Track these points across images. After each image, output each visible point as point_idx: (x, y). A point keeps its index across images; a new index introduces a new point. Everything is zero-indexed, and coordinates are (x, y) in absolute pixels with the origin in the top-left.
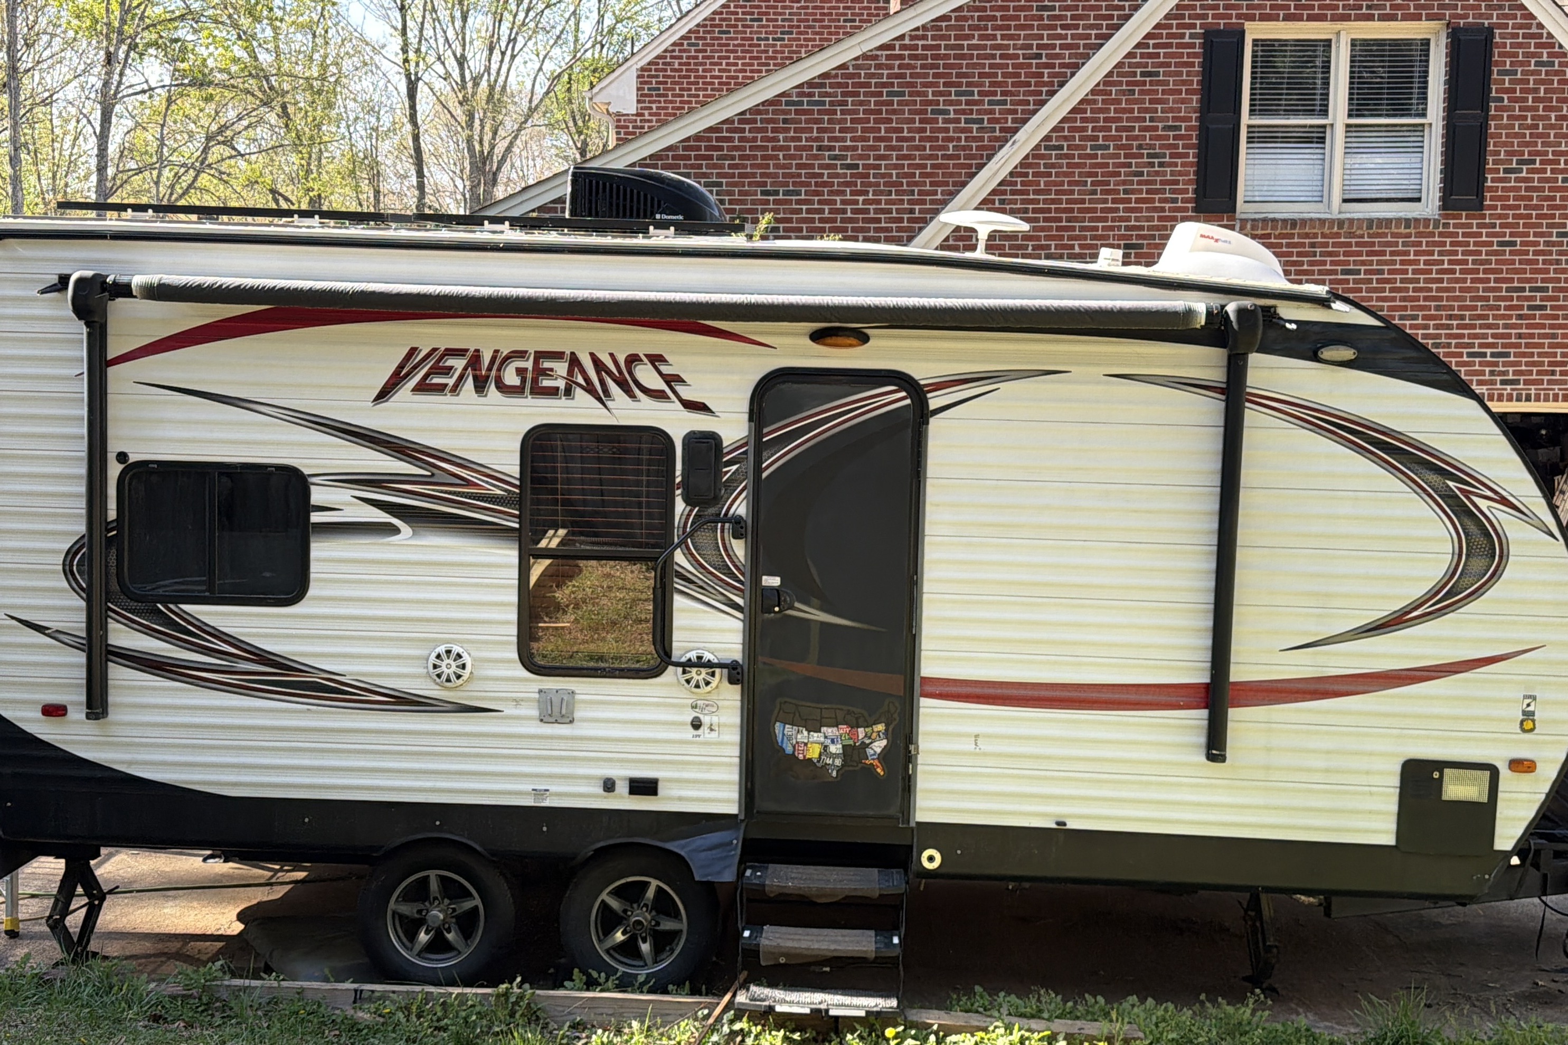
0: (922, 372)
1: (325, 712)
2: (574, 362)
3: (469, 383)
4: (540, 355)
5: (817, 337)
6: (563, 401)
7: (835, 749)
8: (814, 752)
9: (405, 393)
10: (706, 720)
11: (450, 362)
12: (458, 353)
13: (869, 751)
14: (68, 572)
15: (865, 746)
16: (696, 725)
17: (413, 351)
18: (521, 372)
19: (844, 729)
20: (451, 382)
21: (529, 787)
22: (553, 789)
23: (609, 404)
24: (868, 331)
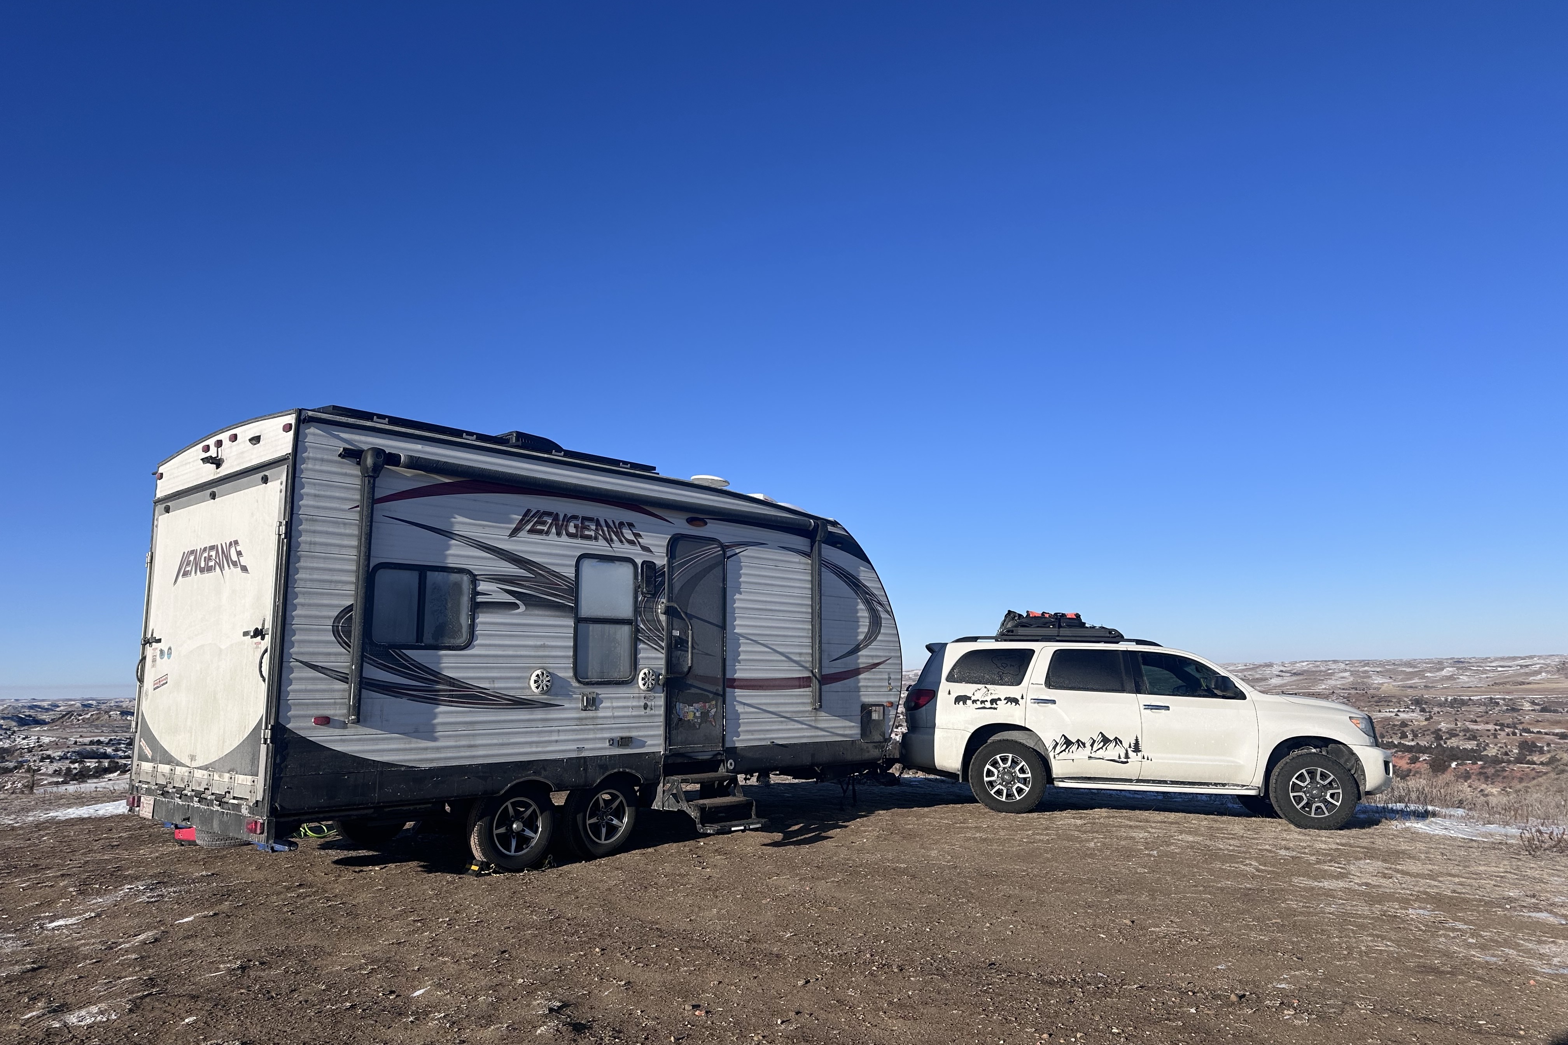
0: (725, 540)
1: (480, 712)
2: (598, 523)
3: (554, 530)
4: (585, 519)
5: (690, 521)
6: (593, 542)
7: (698, 714)
8: (690, 717)
9: (523, 534)
10: (649, 704)
11: (545, 519)
12: (549, 514)
13: (710, 714)
14: (335, 632)
15: (709, 712)
16: (646, 707)
17: (529, 511)
18: (576, 527)
19: (701, 704)
20: (546, 529)
21: (575, 747)
22: (586, 746)
23: (613, 545)
24: (707, 520)
